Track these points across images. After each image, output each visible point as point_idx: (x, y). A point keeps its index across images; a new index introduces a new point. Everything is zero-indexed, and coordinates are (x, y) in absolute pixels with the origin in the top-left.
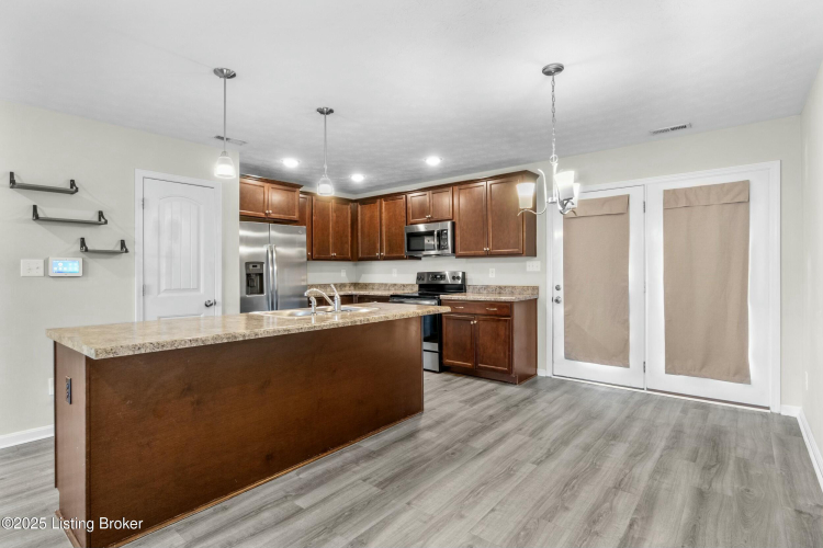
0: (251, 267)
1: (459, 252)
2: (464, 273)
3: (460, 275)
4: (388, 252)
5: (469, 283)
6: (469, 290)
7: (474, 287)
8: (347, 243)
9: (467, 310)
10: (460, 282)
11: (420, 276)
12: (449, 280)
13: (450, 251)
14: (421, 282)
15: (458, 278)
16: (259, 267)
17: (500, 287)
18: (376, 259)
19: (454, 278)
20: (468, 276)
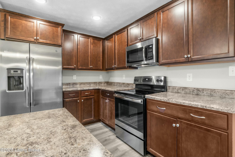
0: (12, 71)
1: (162, 61)
2: (165, 78)
3: (163, 79)
4: (118, 65)
5: (169, 84)
6: (170, 90)
7: (174, 88)
8: (100, 61)
9: (169, 112)
10: (162, 84)
11: (136, 79)
12: (154, 82)
13: (154, 60)
14: (137, 83)
15: (161, 81)
16: (19, 72)
17: (198, 90)
18: (113, 69)
19: (158, 81)
20: (169, 80)
